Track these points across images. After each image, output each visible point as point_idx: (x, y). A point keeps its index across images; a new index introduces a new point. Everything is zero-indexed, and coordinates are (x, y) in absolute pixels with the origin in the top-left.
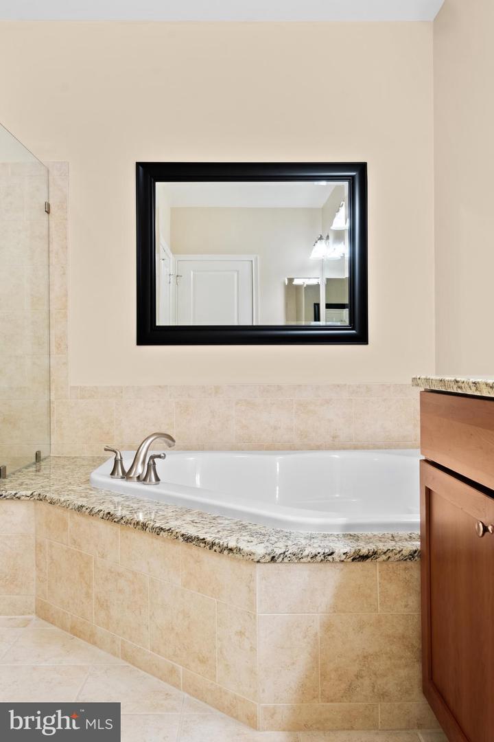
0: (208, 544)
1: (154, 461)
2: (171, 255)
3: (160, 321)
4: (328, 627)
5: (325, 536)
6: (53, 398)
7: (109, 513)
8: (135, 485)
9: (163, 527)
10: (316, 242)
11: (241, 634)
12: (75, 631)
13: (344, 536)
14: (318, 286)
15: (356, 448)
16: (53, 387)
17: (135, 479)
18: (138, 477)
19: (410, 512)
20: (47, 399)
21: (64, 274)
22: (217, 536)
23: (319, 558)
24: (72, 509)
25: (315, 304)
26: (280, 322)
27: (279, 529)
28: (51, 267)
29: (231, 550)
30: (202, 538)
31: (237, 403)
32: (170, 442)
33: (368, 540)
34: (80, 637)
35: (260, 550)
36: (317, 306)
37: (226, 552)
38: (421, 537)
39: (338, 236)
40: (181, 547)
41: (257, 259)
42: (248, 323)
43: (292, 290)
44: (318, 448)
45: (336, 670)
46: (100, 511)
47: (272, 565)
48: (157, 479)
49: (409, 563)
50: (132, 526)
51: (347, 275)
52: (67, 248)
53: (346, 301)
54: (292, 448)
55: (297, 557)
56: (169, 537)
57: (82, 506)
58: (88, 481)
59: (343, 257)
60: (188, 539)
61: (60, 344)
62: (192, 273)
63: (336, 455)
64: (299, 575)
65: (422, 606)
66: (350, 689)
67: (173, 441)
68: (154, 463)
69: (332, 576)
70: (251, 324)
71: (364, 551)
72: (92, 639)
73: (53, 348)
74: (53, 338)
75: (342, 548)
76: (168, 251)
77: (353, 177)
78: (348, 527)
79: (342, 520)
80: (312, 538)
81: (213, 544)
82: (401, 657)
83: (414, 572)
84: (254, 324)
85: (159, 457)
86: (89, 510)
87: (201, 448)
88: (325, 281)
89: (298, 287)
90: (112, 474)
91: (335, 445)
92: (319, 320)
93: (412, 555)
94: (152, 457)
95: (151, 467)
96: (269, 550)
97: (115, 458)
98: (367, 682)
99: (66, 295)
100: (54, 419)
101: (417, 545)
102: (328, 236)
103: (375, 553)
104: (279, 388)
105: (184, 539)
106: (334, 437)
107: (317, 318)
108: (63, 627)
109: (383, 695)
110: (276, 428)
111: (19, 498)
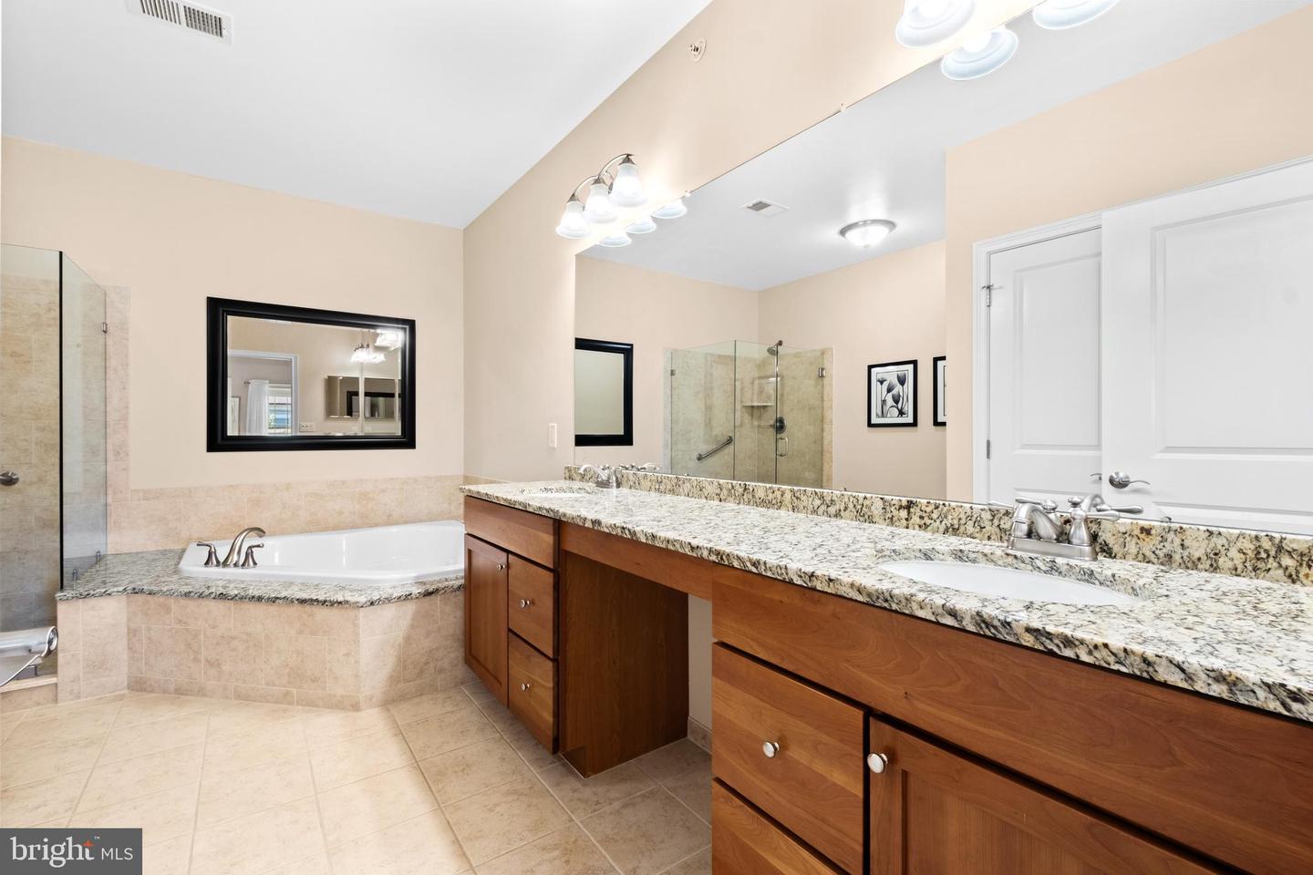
0: (320, 602)
3: (231, 432)
4: (408, 639)
5: (403, 585)
6: (110, 500)
7: (221, 594)
8: (239, 571)
9: (279, 596)
11: (347, 655)
13: (416, 583)
15: (406, 523)
16: (110, 491)
17: (234, 567)
18: (236, 565)
19: (455, 563)
20: (102, 501)
22: (326, 596)
23: (402, 599)
24: (178, 595)
27: (372, 586)
28: (108, 382)
29: (340, 603)
30: (314, 599)
32: (261, 533)
33: (432, 583)
35: (363, 599)
37: (336, 605)
38: (465, 577)
40: (297, 608)
44: (376, 525)
45: (413, 662)
46: (210, 593)
47: (371, 607)
48: (255, 564)
49: (457, 592)
50: (246, 600)
52: (127, 365)
55: (389, 600)
56: (284, 603)
57: (190, 592)
60: (302, 601)
61: (118, 452)
63: (394, 529)
64: (389, 612)
65: (465, 617)
66: (422, 671)
67: (264, 533)
68: (252, 552)
69: (410, 608)
71: (431, 590)
72: (202, 692)
73: (111, 456)
74: (110, 447)
75: (416, 590)
77: (402, 327)
78: (417, 577)
79: (414, 575)
80: (394, 587)
81: (325, 601)
82: (451, 647)
83: (460, 597)
85: (258, 546)
86: (198, 594)
90: (207, 563)
91: (390, 521)
93: (459, 588)
94: (250, 548)
95: (249, 554)
96: (369, 598)
97: (209, 552)
98: (432, 665)
99: (126, 407)
101: (462, 581)
103: (437, 590)
104: (343, 482)
105: (298, 602)
108: (165, 692)
109: (441, 671)
110: (340, 513)
111: (109, 594)
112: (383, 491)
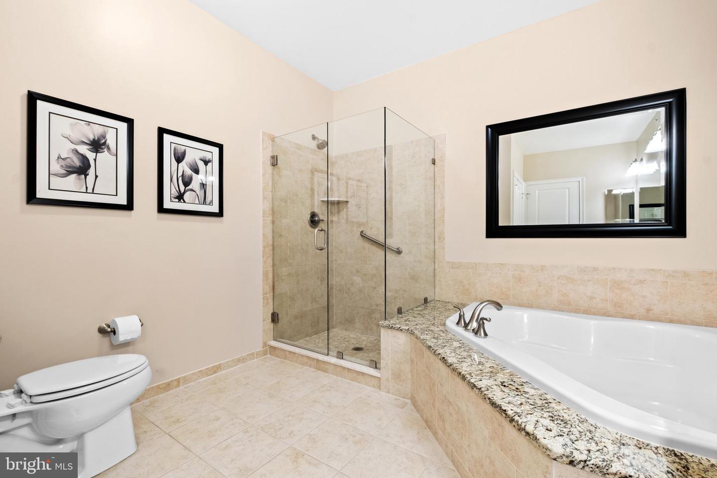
0: (509, 417)
1: (483, 322)
2: (523, 183)
3: (501, 223)
5: (639, 447)
6: (436, 267)
7: (444, 358)
8: (470, 336)
9: (476, 384)
10: (631, 164)
12: (428, 424)
14: (633, 194)
15: (671, 321)
16: (436, 261)
17: (471, 331)
18: (473, 330)
20: (433, 268)
21: (443, 198)
22: (519, 411)
24: (426, 346)
25: (630, 205)
26: (602, 221)
27: (583, 417)
28: (436, 194)
29: (527, 434)
30: (504, 408)
31: (558, 278)
32: (499, 307)
34: (430, 429)
35: (557, 447)
36: (632, 207)
37: (523, 434)
39: (653, 157)
40: (488, 407)
41: (583, 180)
42: (576, 222)
43: (611, 198)
44: (632, 317)
46: (439, 354)
47: (571, 468)
48: (486, 335)
50: (456, 373)
51: (662, 183)
52: (444, 183)
53: (662, 201)
54: (607, 314)
56: (479, 395)
58: (444, 324)
59: (658, 171)
61: (440, 238)
62: (537, 192)
70: (578, 223)
72: (436, 435)
73: (437, 240)
74: (436, 234)
76: (521, 181)
77: (670, 102)
80: (621, 444)
81: (513, 420)
84: (581, 223)
85: (487, 320)
86: (434, 351)
87: (530, 306)
88: (639, 190)
89: (616, 196)
90: (458, 323)
91: (649, 316)
92: (633, 218)
94: (483, 318)
95: (482, 325)
96: (568, 450)
97: (460, 314)
99: (444, 210)
100: (437, 279)
102: (642, 160)
104: (595, 269)
105: (490, 402)
106: (648, 310)
107: (632, 216)
108: (422, 417)
110: (591, 298)
111: (401, 330)
112: (642, 282)
